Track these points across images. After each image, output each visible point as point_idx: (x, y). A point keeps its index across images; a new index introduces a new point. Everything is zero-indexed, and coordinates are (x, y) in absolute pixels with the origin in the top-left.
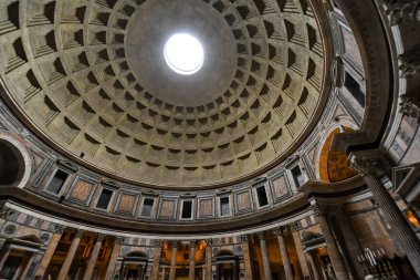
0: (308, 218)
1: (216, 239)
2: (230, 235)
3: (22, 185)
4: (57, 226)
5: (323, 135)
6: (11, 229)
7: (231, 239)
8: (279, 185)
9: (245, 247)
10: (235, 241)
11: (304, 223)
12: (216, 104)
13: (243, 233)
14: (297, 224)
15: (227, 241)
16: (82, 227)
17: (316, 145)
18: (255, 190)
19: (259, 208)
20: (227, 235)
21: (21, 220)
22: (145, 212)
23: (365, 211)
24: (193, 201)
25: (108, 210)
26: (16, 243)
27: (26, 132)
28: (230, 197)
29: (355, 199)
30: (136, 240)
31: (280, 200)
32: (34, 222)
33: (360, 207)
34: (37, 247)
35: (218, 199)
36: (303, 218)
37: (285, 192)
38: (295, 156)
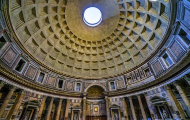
0: (75, 100)
1: (30, 92)
2: (38, 93)
5: (94, 83)
7: (37, 95)
8: (69, 84)
9: (43, 101)
10: (39, 97)
11: (73, 101)
13: (45, 94)
14: (71, 100)
15: (35, 95)
17: (90, 83)
18: (59, 79)
19: (57, 87)
20: (36, 92)
24: (27, 63)
28: (46, 74)
29: (88, 100)
31: (67, 89)
33: (88, 103)
35: (40, 72)
36: (73, 99)
37: (71, 88)
38: (81, 80)
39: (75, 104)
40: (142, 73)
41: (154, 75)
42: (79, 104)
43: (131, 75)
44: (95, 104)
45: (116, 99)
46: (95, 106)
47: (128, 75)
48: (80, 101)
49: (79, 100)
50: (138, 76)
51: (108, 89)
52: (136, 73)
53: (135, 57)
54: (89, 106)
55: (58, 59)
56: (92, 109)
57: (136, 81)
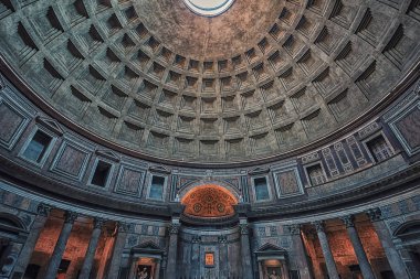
0: (145, 228)
8: (130, 178)
11: (138, 229)
13: (46, 201)
18: (96, 160)
19: (89, 183)
23: (186, 241)
28: (55, 139)
31: (122, 193)
33: (185, 237)
35: (35, 127)
36: (139, 223)
37: (134, 189)
38: (167, 168)
39: (145, 240)
40: (356, 152)
41: (403, 152)
42: (157, 241)
43: (322, 158)
44: (207, 244)
45: (273, 230)
46: (206, 248)
47: (310, 157)
48: (161, 231)
49: (156, 228)
50: (345, 161)
51: (247, 197)
52: (338, 150)
53: (334, 105)
54: (186, 249)
55: (98, 101)
56: (195, 257)
57: (339, 175)
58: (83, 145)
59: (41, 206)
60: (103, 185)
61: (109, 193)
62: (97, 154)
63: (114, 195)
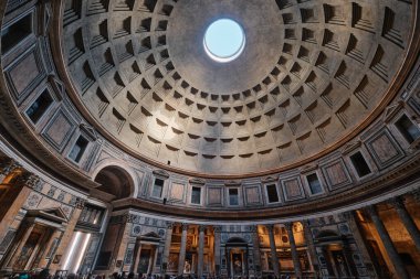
1: (313, 220)
3: (135, 196)
4: (167, 222)
6: (137, 230)
8: (381, 147)
12: (272, 77)
13: (345, 209)
16: (185, 221)
19: (358, 179)
20: (326, 214)
21: (142, 221)
22: (233, 202)
24: (276, 184)
25: (201, 204)
26: (143, 239)
27: (126, 156)
30: (232, 227)
31: (387, 165)
32: (151, 222)
34: (158, 241)
35: (304, 177)
58: (333, 158)
59: (344, 214)
60: (368, 171)
61: (378, 174)
62: (345, 154)
63: (383, 172)
